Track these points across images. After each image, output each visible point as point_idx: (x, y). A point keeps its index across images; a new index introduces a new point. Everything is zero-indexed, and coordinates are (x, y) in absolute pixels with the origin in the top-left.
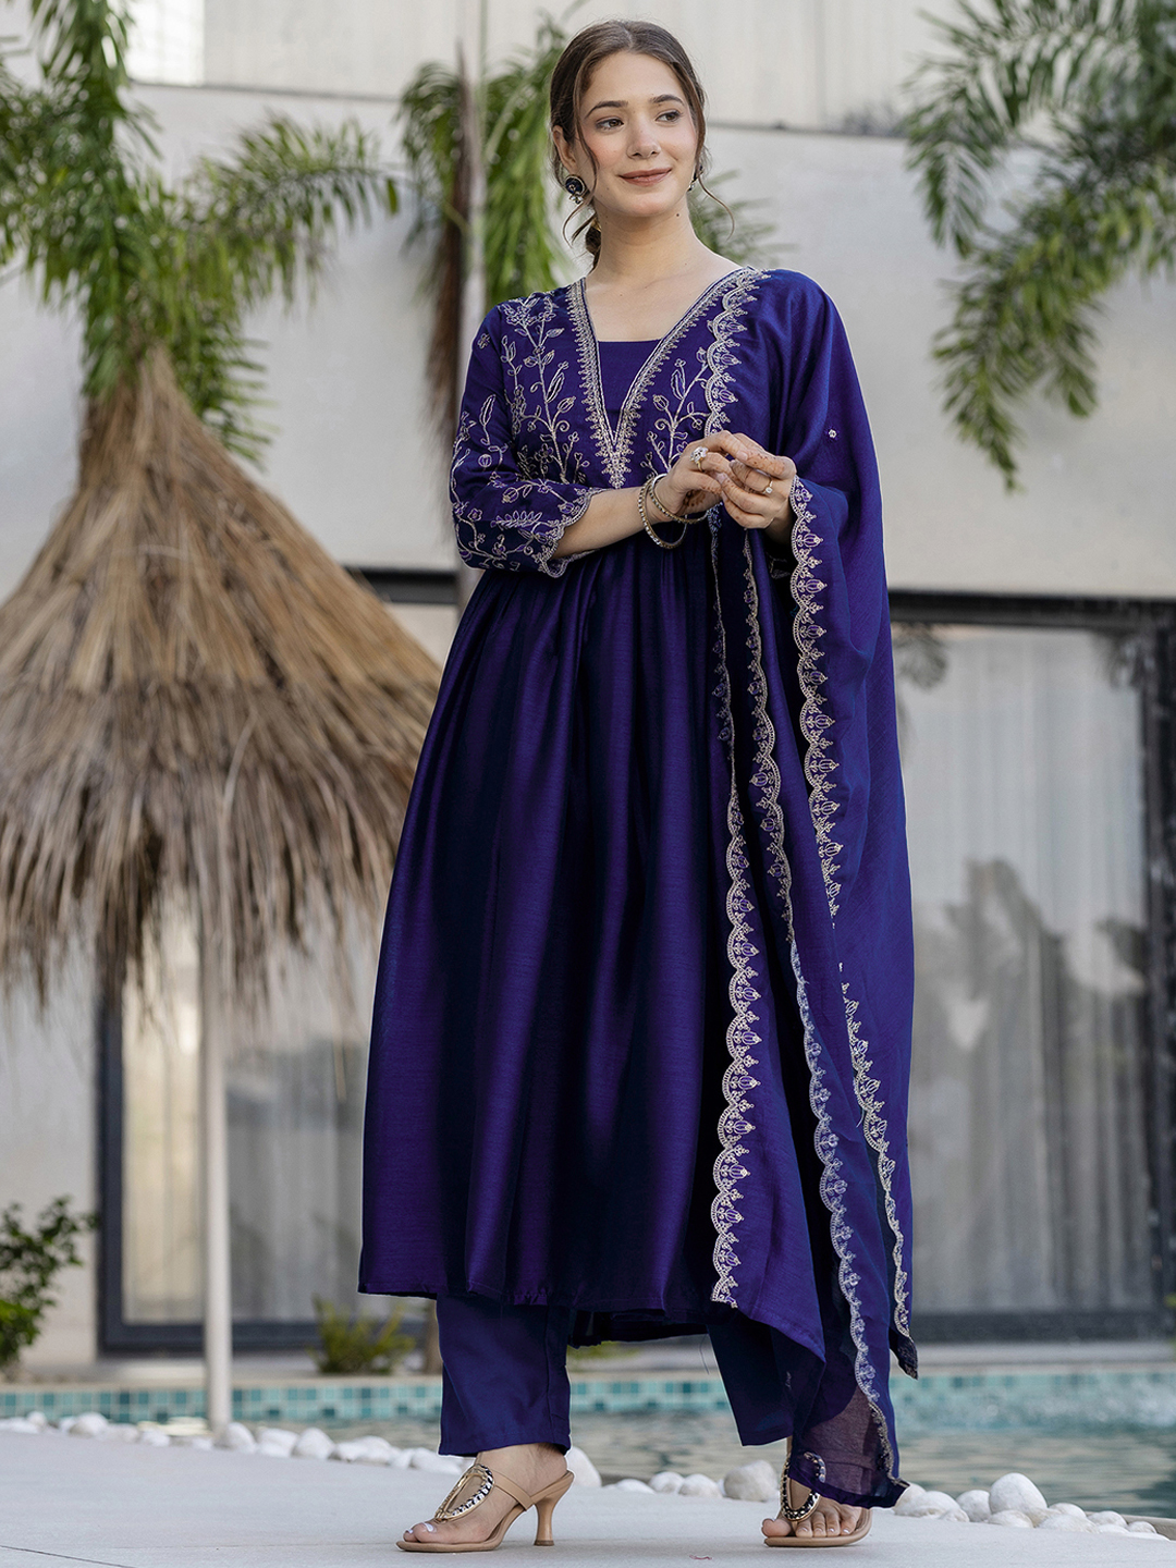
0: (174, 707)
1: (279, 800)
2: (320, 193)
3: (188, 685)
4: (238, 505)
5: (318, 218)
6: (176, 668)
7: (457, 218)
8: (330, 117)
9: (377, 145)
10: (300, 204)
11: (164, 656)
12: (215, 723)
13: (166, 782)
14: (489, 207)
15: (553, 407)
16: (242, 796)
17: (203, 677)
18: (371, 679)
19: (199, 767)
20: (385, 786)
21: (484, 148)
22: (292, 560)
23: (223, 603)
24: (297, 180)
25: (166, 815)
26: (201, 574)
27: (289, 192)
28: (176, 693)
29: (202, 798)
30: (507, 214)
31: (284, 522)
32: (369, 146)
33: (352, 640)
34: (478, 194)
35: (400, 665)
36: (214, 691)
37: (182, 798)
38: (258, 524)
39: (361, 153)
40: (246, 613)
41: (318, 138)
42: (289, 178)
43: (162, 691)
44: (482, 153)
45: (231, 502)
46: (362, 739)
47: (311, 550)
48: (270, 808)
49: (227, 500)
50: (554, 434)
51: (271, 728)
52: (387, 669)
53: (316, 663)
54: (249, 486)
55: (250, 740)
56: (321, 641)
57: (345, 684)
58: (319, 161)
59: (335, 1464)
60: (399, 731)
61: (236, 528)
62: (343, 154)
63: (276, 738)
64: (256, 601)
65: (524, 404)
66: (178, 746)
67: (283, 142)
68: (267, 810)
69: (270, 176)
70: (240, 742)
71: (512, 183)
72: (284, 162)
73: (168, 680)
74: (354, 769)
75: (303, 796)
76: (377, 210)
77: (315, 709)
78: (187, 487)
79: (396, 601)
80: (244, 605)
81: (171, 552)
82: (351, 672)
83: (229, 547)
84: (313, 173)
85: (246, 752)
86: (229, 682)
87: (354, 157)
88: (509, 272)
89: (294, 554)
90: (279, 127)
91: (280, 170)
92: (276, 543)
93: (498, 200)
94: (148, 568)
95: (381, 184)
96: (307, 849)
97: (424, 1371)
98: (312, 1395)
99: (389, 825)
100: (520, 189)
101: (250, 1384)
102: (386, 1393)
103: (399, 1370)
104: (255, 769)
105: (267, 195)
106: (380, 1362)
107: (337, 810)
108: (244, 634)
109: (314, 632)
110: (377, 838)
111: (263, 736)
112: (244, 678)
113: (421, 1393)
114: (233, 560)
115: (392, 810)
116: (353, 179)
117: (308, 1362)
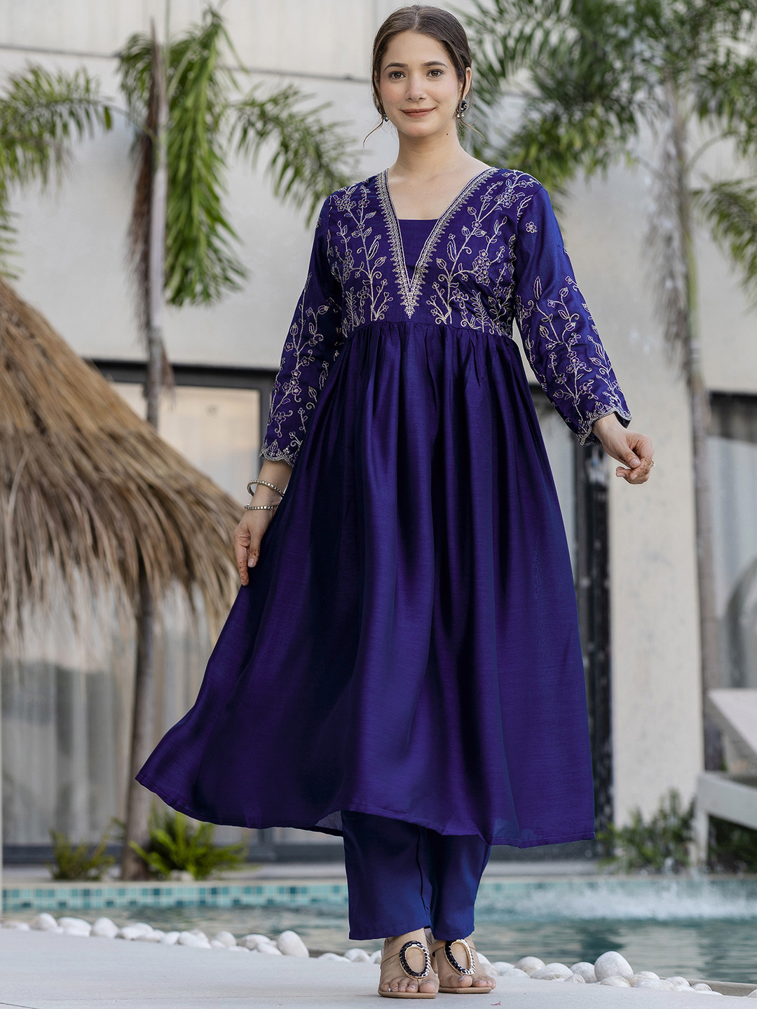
1: (44, 507)
2: (61, 116)
4: (14, 315)
5: (59, 131)
7: (150, 132)
8: (69, 67)
9: (98, 85)
10: (48, 122)
14: (171, 127)
15: (372, 262)
16: (21, 505)
18: (101, 429)
20: (112, 499)
21: (168, 88)
22: (50, 352)
23: (6, 378)
24: (46, 107)
27: (41, 114)
30: (182, 132)
31: (43, 327)
32: (93, 86)
33: (89, 404)
34: (164, 117)
35: (120, 421)
36: (1, 435)
38: (27, 328)
39: (87, 90)
40: (20, 385)
41: (60, 80)
42: (41, 105)
45: (11, 313)
46: (97, 468)
47: (61, 346)
48: (39, 513)
49: (7, 312)
50: (371, 280)
51: (38, 460)
52: (112, 424)
53: (65, 418)
54: (22, 304)
55: (24, 468)
56: (70, 405)
57: (85, 432)
58: (60, 94)
59: (120, 941)
60: (120, 463)
61: (13, 330)
62: (76, 90)
63: (41, 466)
64: (26, 377)
65: (353, 260)
67: (37, 82)
68: (36, 513)
69: (28, 103)
70: (18, 469)
71: (185, 110)
72: (37, 95)
74: (93, 488)
75: (60, 506)
76: (98, 128)
77: (66, 449)
79: (118, 381)
80: (20, 381)
82: (89, 425)
83: (9, 343)
84: (56, 102)
85: (22, 476)
86: (10, 430)
87: (83, 92)
88: (183, 169)
89: (51, 348)
90: (35, 72)
91: (35, 100)
92: (39, 340)
93: (176, 123)
95: (101, 110)
96: (63, 539)
97: (122, 878)
98: (51, 893)
99: (115, 524)
100: (191, 114)
101: (11, 886)
102: (99, 892)
103: (106, 877)
104: (29, 487)
105: (26, 117)
106: (93, 872)
107: (83, 515)
108: (20, 399)
109: (65, 399)
110: (108, 533)
111: (33, 465)
112: (20, 426)
113: (122, 892)
114: (12, 350)
115: (118, 515)
116: (82, 106)
117: (46, 873)
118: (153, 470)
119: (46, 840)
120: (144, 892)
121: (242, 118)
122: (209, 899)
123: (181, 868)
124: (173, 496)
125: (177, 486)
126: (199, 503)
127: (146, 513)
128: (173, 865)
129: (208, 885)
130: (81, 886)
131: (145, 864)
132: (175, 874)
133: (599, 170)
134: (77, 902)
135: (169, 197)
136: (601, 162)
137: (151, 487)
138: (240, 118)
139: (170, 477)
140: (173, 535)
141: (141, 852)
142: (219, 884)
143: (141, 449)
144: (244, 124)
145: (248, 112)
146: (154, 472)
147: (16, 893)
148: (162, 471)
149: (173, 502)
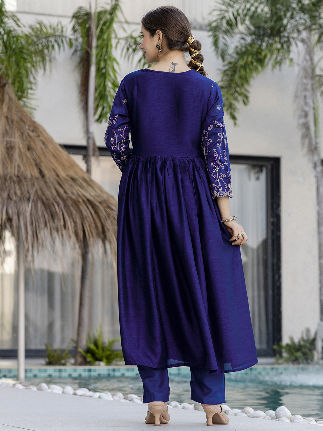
0: (14, 182)
1: (43, 209)
2: (51, 42)
3: (18, 177)
5: (50, 48)
6: (15, 171)
7: (89, 50)
8: (54, 21)
9: (67, 29)
10: (46, 44)
11: (11, 168)
12: (26, 187)
13: (12, 203)
14: (97, 47)
16: (33, 208)
17: (22, 174)
18: (68, 176)
19: (21, 199)
20: (72, 205)
21: (96, 31)
22: (46, 143)
23: (27, 154)
24: (45, 38)
25: (13, 213)
26: (21, 146)
27: (43, 42)
28: (15, 178)
29: (22, 208)
30: (102, 49)
31: (43, 132)
32: (64, 29)
33: (63, 165)
34: (94, 43)
35: (75, 172)
36: (25, 178)
37: (17, 208)
38: (36, 133)
39: (62, 31)
40: (34, 157)
41: (51, 27)
42: (43, 38)
43: (11, 178)
44: (95, 32)
45: (30, 126)
46: (65, 192)
47: (51, 140)
48: (41, 211)
49: (28, 126)
51: (41, 189)
52: (72, 173)
53: (52, 170)
54: (34, 122)
55: (35, 192)
56: (54, 165)
57: (61, 177)
58: (51, 33)
60: (75, 190)
61: (31, 134)
62: (57, 31)
63: (42, 192)
64: (36, 153)
66: (15, 193)
67: (41, 28)
69: (37, 37)
70: (32, 192)
71: (104, 40)
72: (41, 34)
73: (13, 175)
74: (64, 200)
75: (50, 208)
76: (67, 47)
77: (53, 184)
78: (17, 122)
79: (74, 154)
80: (33, 155)
81: (13, 140)
82: (62, 174)
83: (29, 139)
84: (49, 36)
85: (34, 195)
86: (29, 176)
87: (60, 32)
88: (102, 65)
89: (46, 141)
90: (40, 23)
91: (40, 36)
92: (41, 138)
93: (100, 45)
94: (7, 144)
95: (68, 40)
96: (51, 222)
97: (75, 364)
98: (45, 371)
99: (73, 216)
100: (106, 42)
101: (29, 367)
102: (65, 371)
103: (68, 364)
104: (37, 200)
105: (37, 42)
106: (63, 362)
107: (59, 212)
108: (33, 163)
109: (52, 163)
110: (70, 220)
111: (38, 190)
112: (33, 175)
113: (75, 371)
114: (30, 142)
115: (74, 212)
116: (60, 38)
117: (43, 361)
118: (89, 193)
119: (43, 347)
120: (85, 370)
121: (127, 44)
122: (112, 373)
123: (100, 360)
124: (97, 204)
125: (99, 200)
126: (109, 207)
127: (86, 211)
128: (97, 359)
129: (111, 367)
130: (58, 367)
131: (85, 358)
132: (97, 363)
133: (278, 66)
134: (56, 374)
135: (96, 76)
136: (279, 63)
137: (88, 200)
138: (126, 43)
139: (96, 196)
140: (97, 221)
141: (83, 353)
142: (116, 367)
143: (84, 184)
144: (128, 46)
145: (130, 41)
146: (90, 194)
147: (31, 371)
148: (93, 193)
149: (98, 207)
